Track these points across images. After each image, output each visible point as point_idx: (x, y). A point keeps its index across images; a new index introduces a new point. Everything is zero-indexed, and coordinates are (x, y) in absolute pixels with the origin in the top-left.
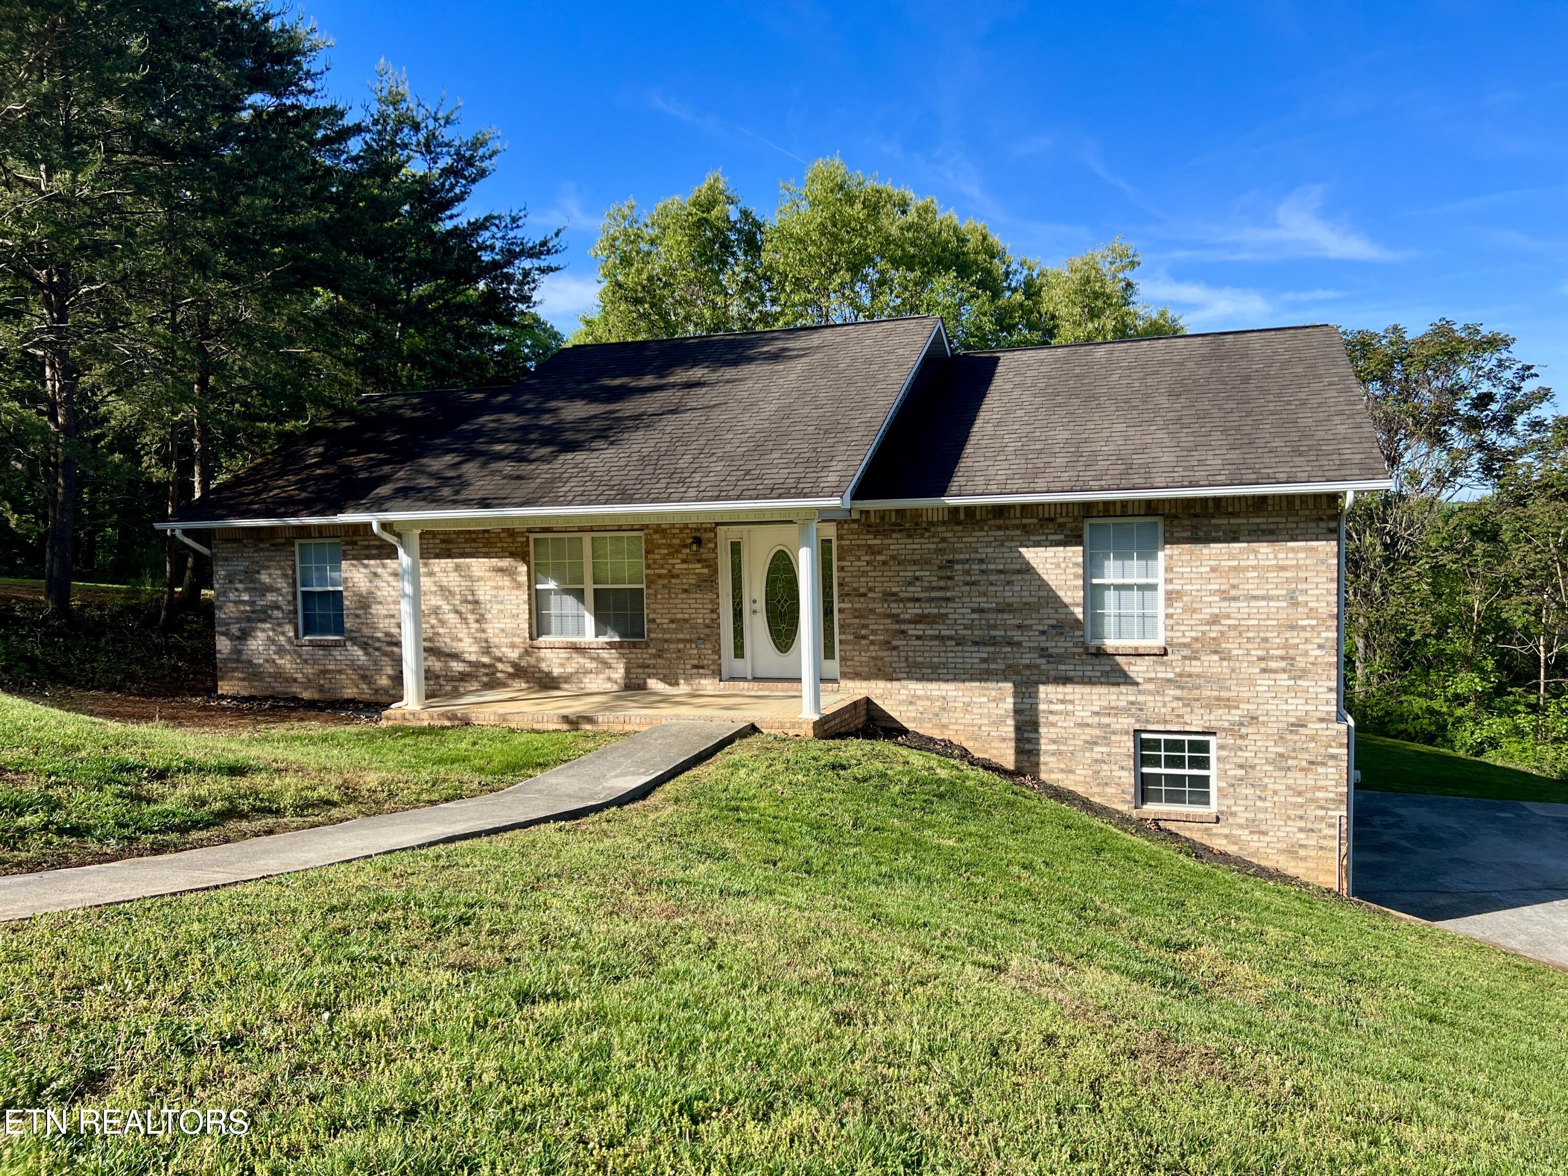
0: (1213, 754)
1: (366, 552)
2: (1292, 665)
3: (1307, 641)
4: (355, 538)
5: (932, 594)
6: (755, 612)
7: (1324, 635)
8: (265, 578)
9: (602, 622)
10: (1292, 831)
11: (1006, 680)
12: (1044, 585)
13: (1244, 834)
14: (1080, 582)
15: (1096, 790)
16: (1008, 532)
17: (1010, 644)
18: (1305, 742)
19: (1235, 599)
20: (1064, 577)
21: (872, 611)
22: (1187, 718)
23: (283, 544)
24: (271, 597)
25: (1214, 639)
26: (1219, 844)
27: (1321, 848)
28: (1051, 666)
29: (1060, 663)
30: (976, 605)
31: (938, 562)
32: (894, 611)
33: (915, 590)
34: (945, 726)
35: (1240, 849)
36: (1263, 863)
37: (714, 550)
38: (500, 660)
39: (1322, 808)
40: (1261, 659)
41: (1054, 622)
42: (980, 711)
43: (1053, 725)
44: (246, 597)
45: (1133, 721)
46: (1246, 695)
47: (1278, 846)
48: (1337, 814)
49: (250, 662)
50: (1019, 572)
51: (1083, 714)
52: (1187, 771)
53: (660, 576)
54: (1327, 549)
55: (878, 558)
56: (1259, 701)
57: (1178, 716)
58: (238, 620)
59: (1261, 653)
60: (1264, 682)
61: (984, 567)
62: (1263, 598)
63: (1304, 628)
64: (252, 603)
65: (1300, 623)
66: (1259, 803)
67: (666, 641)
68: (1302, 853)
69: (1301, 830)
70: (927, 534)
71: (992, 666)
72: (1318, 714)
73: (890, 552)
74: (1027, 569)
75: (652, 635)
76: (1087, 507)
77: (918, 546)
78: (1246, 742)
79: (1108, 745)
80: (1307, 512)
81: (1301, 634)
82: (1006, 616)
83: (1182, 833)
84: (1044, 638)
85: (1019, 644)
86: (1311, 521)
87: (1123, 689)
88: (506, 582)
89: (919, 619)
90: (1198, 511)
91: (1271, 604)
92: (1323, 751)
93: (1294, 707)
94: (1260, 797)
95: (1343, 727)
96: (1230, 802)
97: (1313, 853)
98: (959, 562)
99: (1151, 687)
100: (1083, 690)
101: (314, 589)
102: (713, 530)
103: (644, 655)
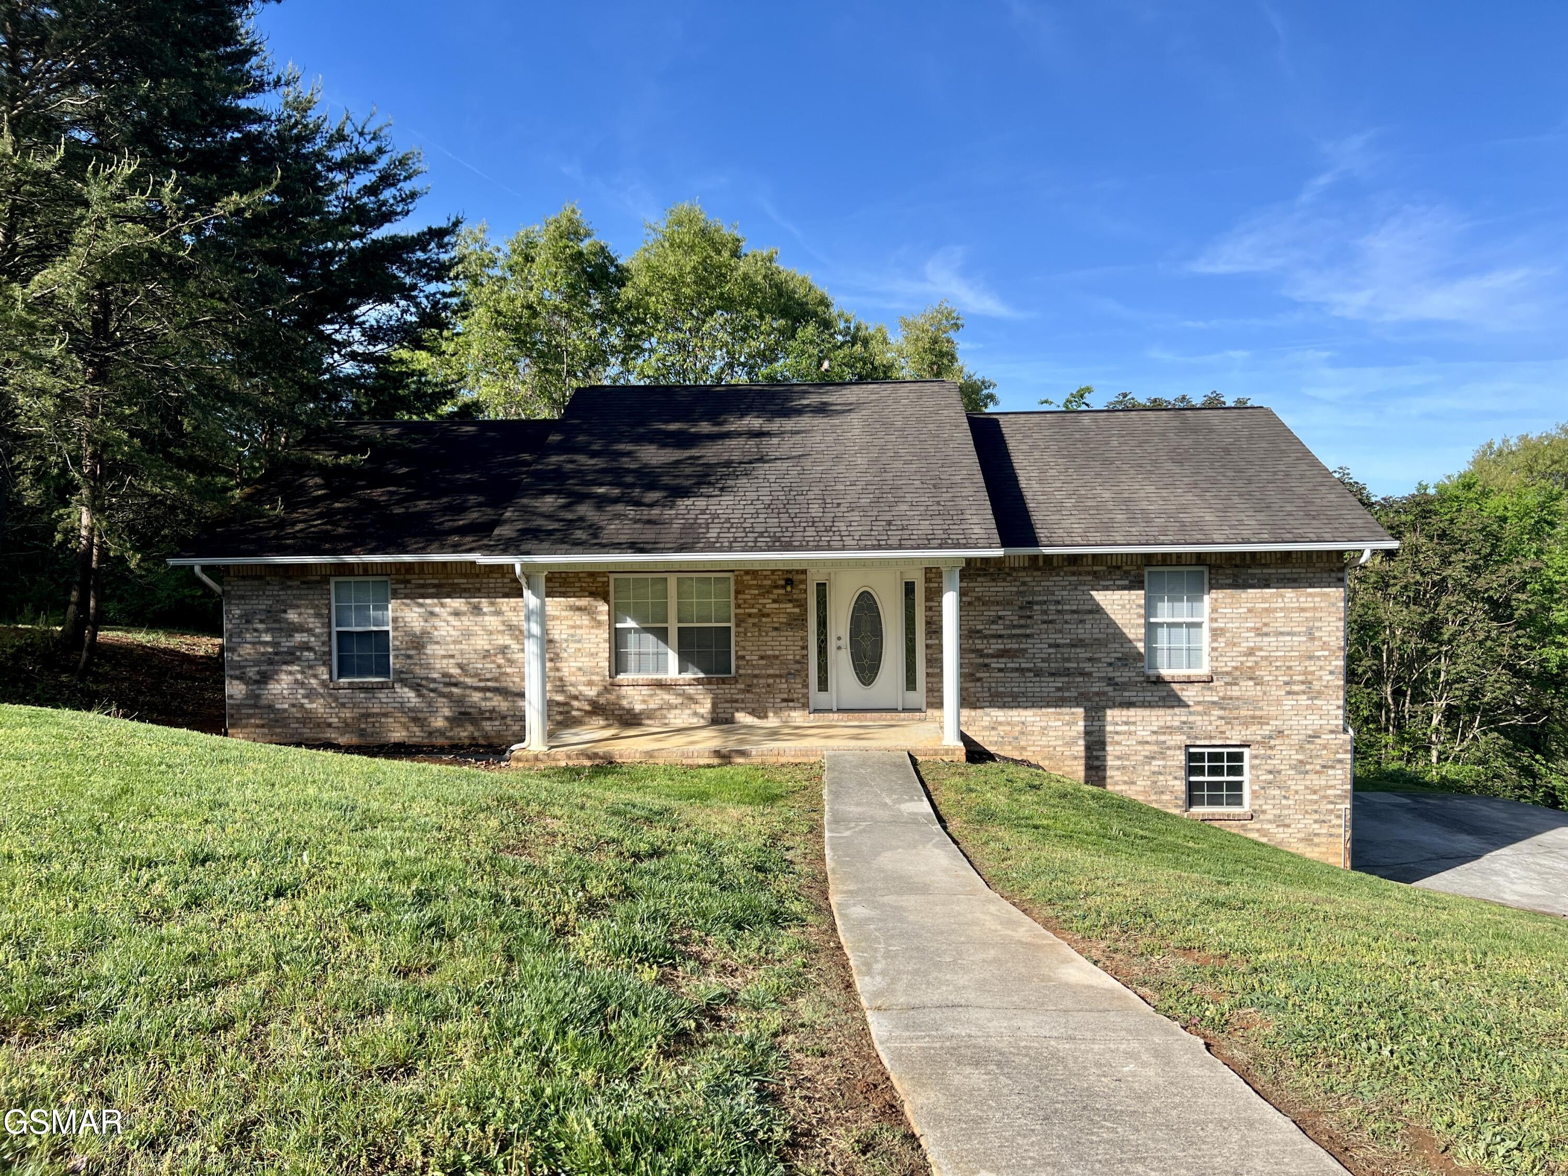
0: (1246, 764)
1: (422, 591)
2: (1310, 688)
3: (1321, 668)
4: (408, 577)
5: (1014, 632)
6: (839, 648)
7: (1334, 663)
8: (292, 616)
9: (686, 659)
10: (1308, 823)
11: (1078, 706)
12: (1111, 623)
13: (1272, 828)
14: (1143, 621)
15: (1154, 797)
16: (1081, 578)
17: (1082, 674)
18: (1319, 750)
19: (1267, 634)
20: (1128, 617)
22: (1228, 734)
23: (318, 582)
24: (299, 638)
25: (1250, 668)
26: (1254, 836)
27: (1331, 835)
28: (1117, 693)
29: (1125, 690)
30: (1052, 641)
31: (1019, 603)
32: (978, 647)
33: (998, 628)
34: (1024, 748)
35: (1270, 839)
36: (1287, 849)
37: (805, 591)
38: (576, 698)
39: (1332, 803)
40: (1286, 683)
41: (1120, 655)
42: (1055, 734)
43: (1118, 743)
44: (267, 638)
45: (1184, 737)
46: (1275, 713)
47: (1299, 836)
48: (1343, 807)
49: (270, 707)
50: (1090, 612)
51: (1143, 733)
52: (1225, 778)
53: (750, 615)
54: (1336, 594)
55: (964, 599)
56: (1285, 718)
57: (1222, 732)
58: (257, 663)
59: (1286, 679)
60: (1289, 702)
61: (1060, 607)
62: (1288, 634)
63: (1319, 658)
64: (275, 644)
65: (1317, 654)
66: (1284, 802)
67: (756, 676)
68: (1316, 840)
69: (1316, 821)
70: (1009, 579)
71: (1066, 694)
72: (1329, 727)
73: (974, 594)
74: (1097, 610)
75: (741, 671)
76: (1148, 557)
77: (1001, 589)
78: (1274, 752)
79: (1164, 759)
80: (1322, 565)
81: (1318, 663)
82: (1078, 650)
84: (1111, 669)
85: (1089, 675)
86: (1326, 572)
87: (1177, 710)
88: (585, 620)
89: (1001, 654)
90: (1238, 562)
91: (1295, 638)
92: (1332, 756)
93: (1311, 722)
94: (1285, 797)
95: (1347, 737)
96: (1261, 802)
97: (1324, 840)
98: (1037, 603)
99: (1200, 709)
100: (1144, 713)
101: (353, 629)
102: (805, 572)
103: (732, 690)
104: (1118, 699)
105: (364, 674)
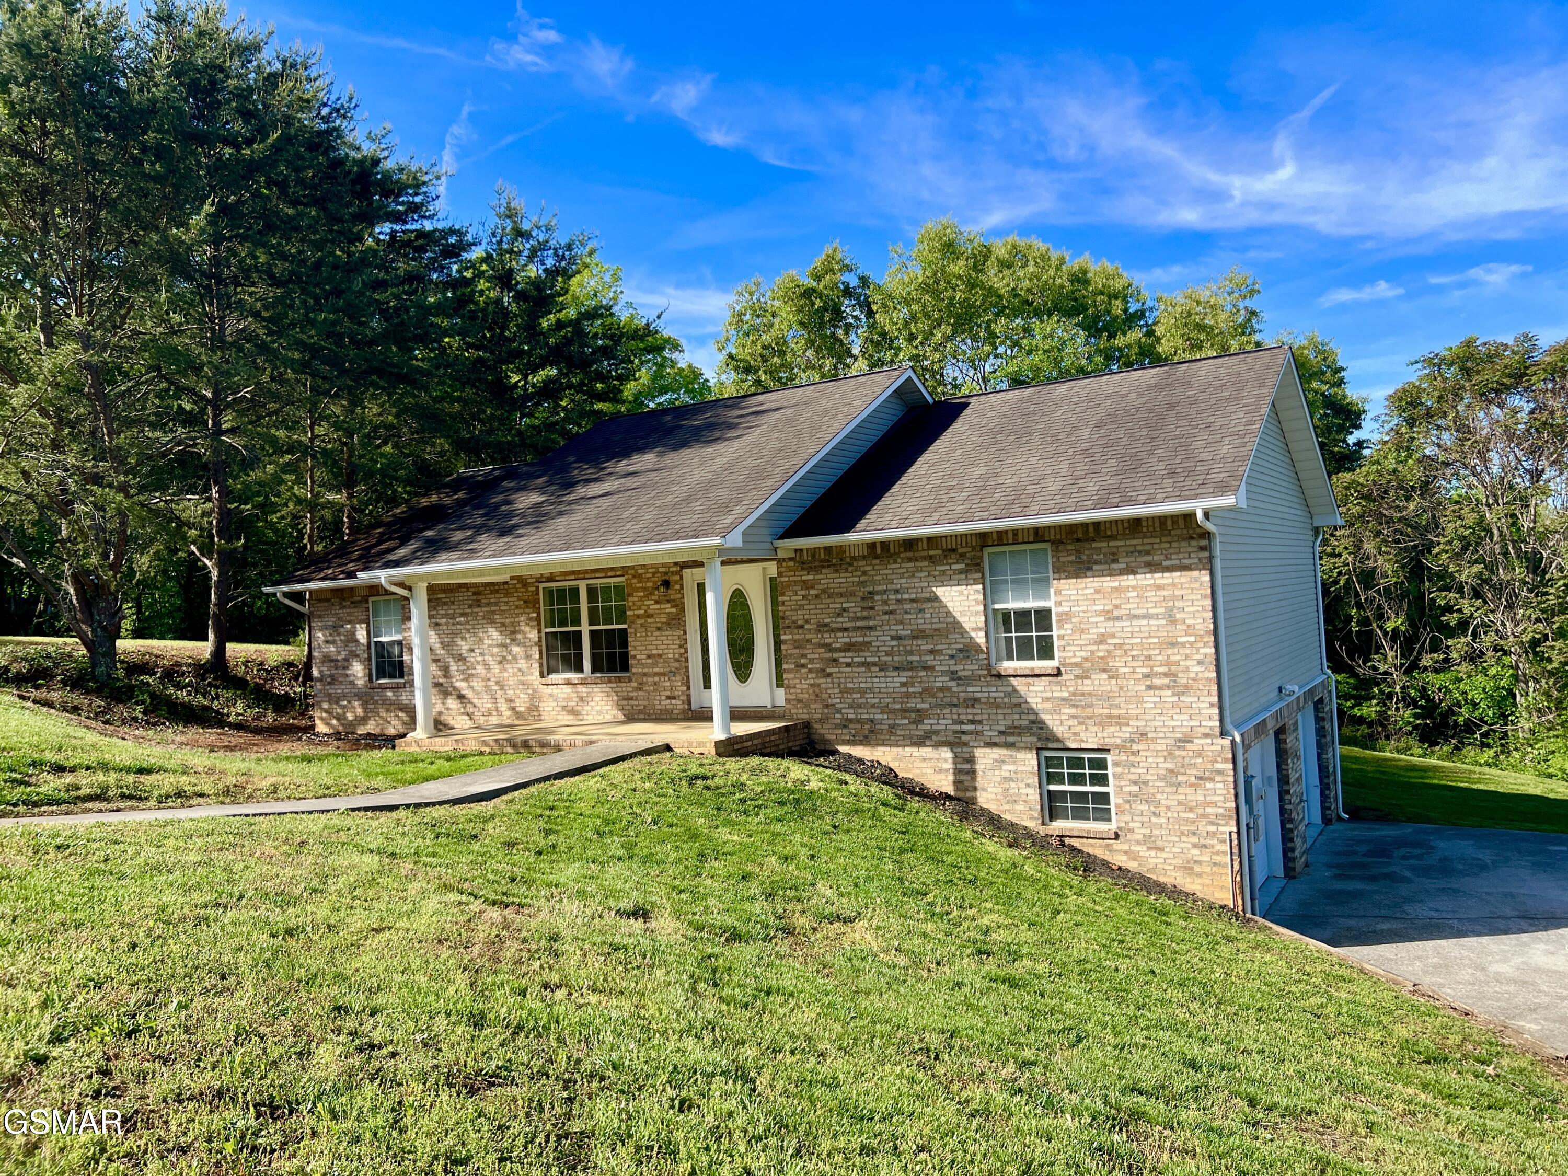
0: (1110, 771)
2: (1175, 681)
3: (1187, 657)
5: (858, 624)
7: (1202, 651)
8: (348, 630)
9: (598, 661)
10: (1186, 847)
11: (923, 702)
12: (948, 614)
13: (1142, 850)
14: (981, 608)
15: (1006, 807)
16: (918, 564)
17: (925, 668)
18: (1192, 757)
19: (1119, 618)
20: (967, 603)
21: (809, 641)
22: (1083, 736)
23: (360, 601)
24: (353, 647)
25: (1102, 658)
26: (1119, 860)
27: (1215, 864)
28: (961, 689)
29: (968, 685)
30: (894, 633)
31: (861, 594)
32: (827, 641)
33: (843, 621)
34: (873, 748)
35: (1140, 865)
36: (1162, 879)
37: (682, 591)
39: (1213, 823)
40: (1146, 676)
41: (961, 646)
42: (902, 733)
43: (966, 745)
44: (335, 648)
45: (1035, 739)
46: (1135, 712)
47: (1174, 862)
48: (1227, 829)
49: (338, 703)
50: (929, 600)
51: (991, 734)
52: (1088, 788)
53: (638, 616)
54: (1199, 566)
55: (812, 592)
56: (1147, 717)
57: (1075, 734)
59: (1145, 670)
60: (1150, 699)
61: (899, 597)
62: (1144, 617)
63: (1183, 645)
65: (1180, 640)
66: (1154, 819)
67: (645, 675)
68: (1197, 869)
69: (1195, 846)
70: (850, 569)
71: (911, 690)
72: (1202, 730)
73: (821, 587)
74: (936, 599)
75: (635, 670)
76: (985, 536)
77: (843, 580)
78: (1138, 759)
79: (1014, 763)
80: (1178, 532)
81: (1181, 651)
82: (920, 642)
83: (1085, 850)
84: (952, 662)
85: (932, 668)
86: (1183, 540)
89: (848, 648)
90: (1080, 536)
91: (1152, 622)
92: (1209, 766)
93: (1179, 723)
94: (1154, 813)
95: (1225, 742)
96: (1128, 818)
97: (1207, 869)
98: (878, 593)
99: (1048, 706)
100: (990, 711)
101: (383, 639)
102: (679, 573)
103: (628, 688)
104: (962, 695)
105: (391, 676)
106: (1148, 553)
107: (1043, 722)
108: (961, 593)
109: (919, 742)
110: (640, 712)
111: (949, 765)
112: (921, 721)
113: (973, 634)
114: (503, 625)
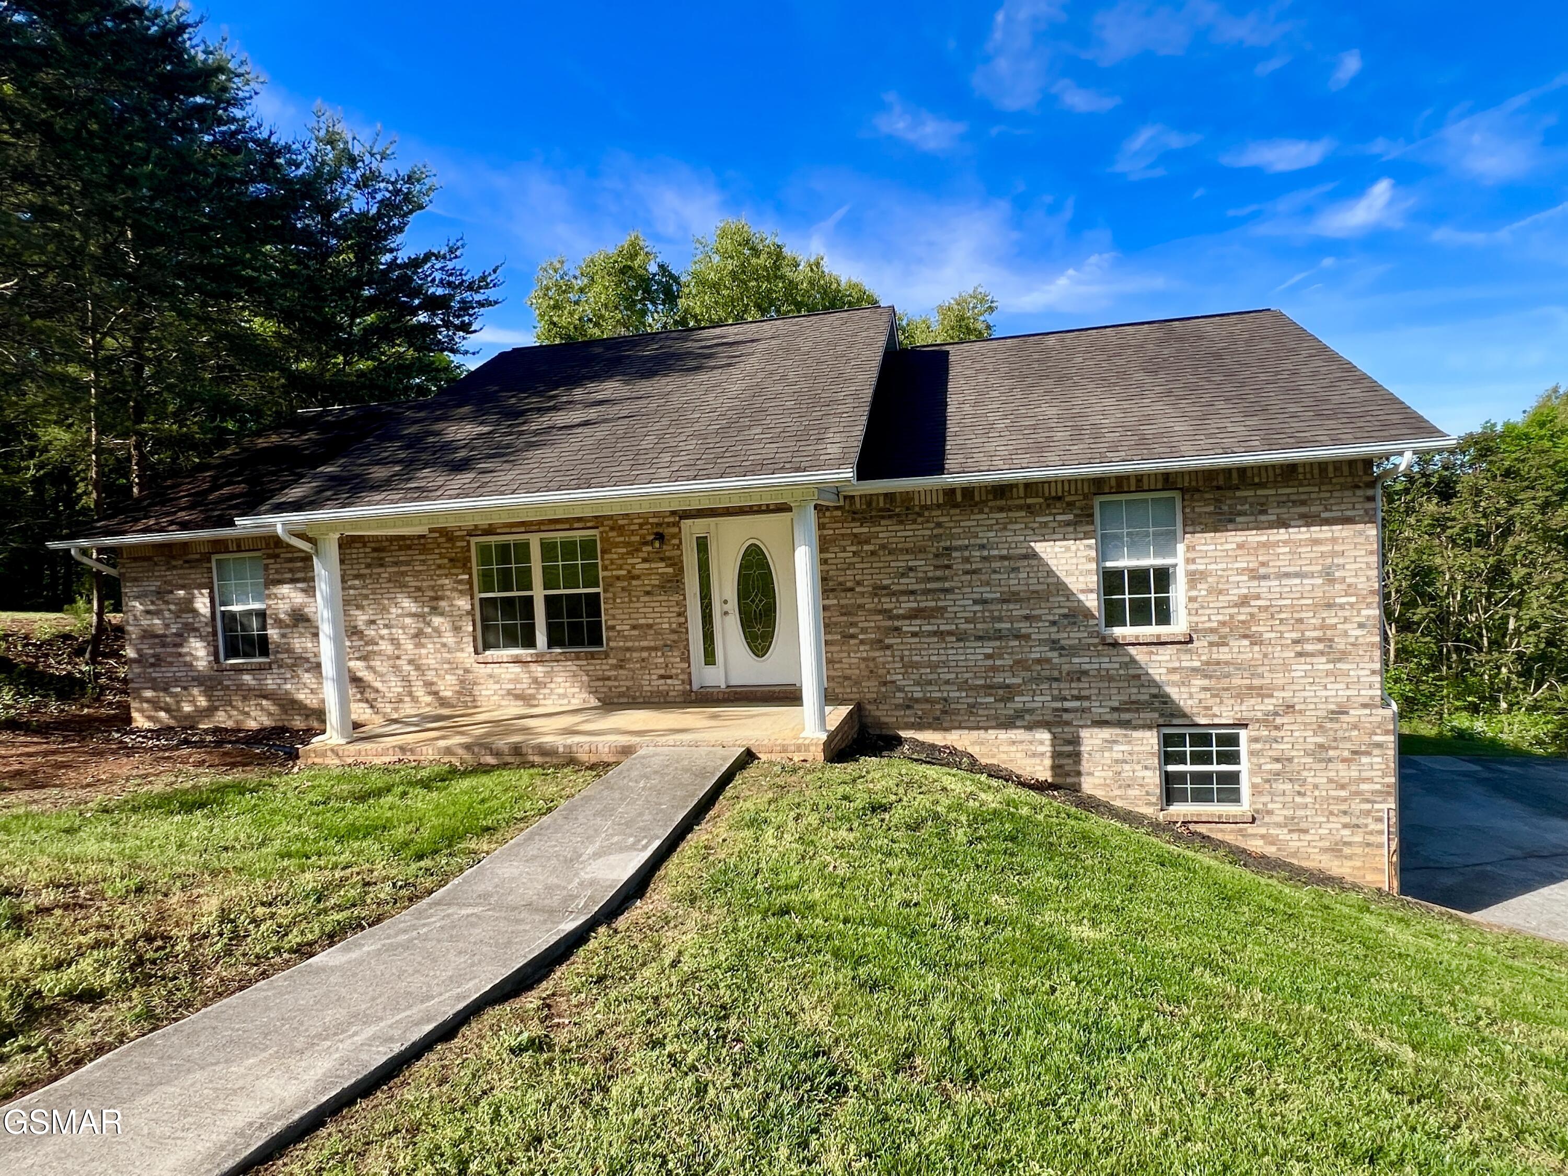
0: (1244, 748)
1: (290, 565)
2: (1331, 647)
3: (1346, 620)
4: (277, 551)
5: (928, 586)
6: (726, 613)
7: (1364, 612)
8: (179, 597)
9: (555, 631)
10: (1334, 828)
12: (1050, 573)
13: (1283, 834)
14: (1094, 566)
15: (1117, 792)
16: (1011, 514)
17: (1017, 637)
18: (1347, 730)
19: (1265, 577)
20: (1074, 561)
21: (861, 607)
22: (1216, 710)
23: (198, 560)
24: (187, 619)
25: (1243, 622)
26: (1256, 846)
27: (1368, 845)
28: (1063, 660)
29: (1074, 655)
30: (978, 596)
31: (934, 550)
32: (885, 606)
33: (909, 582)
34: (947, 731)
35: (1279, 849)
36: (1305, 864)
37: (679, 546)
39: (1368, 801)
40: (1296, 642)
41: (1066, 611)
42: (986, 712)
43: (1068, 724)
44: (158, 620)
45: (1156, 715)
46: (1281, 682)
47: (1321, 844)
48: (1385, 806)
50: (1025, 557)
51: (1100, 711)
52: (1215, 767)
53: (618, 578)
54: (1365, 519)
55: (866, 547)
56: (1296, 687)
57: (1207, 708)
58: (151, 646)
59: (1294, 635)
60: (1300, 668)
61: (985, 553)
62: (1297, 575)
63: (1342, 607)
65: (1338, 600)
66: (1298, 799)
67: (628, 649)
68: (1347, 851)
69: (1345, 826)
70: (920, 520)
71: (998, 663)
72: (1361, 700)
73: (879, 541)
74: (1035, 555)
75: (612, 644)
76: (1099, 481)
77: (911, 533)
78: (1282, 733)
79: (1129, 743)
80: (1342, 480)
81: (1340, 613)
82: (1011, 606)
83: (1213, 835)
84: (1055, 629)
85: (1027, 637)
86: (1347, 488)
88: (447, 591)
89: (914, 614)
90: (1221, 483)
91: (1305, 581)
92: (1366, 739)
93: (1334, 693)
94: (1299, 793)
95: (1388, 713)
96: (1267, 799)
97: (1359, 851)
98: (956, 549)
99: (1176, 677)
100: (1101, 685)
101: (235, 608)
102: (676, 524)
103: (603, 666)
104: (1066, 667)
105: (246, 655)
106: (1303, 503)
107: (1167, 696)
108: (1068, 549)
109: (1007, 724)
110: (622, 695)
111: (1047, 748)
112: (1011, 699)
113: (1082, 597)
114: (419, 589)
